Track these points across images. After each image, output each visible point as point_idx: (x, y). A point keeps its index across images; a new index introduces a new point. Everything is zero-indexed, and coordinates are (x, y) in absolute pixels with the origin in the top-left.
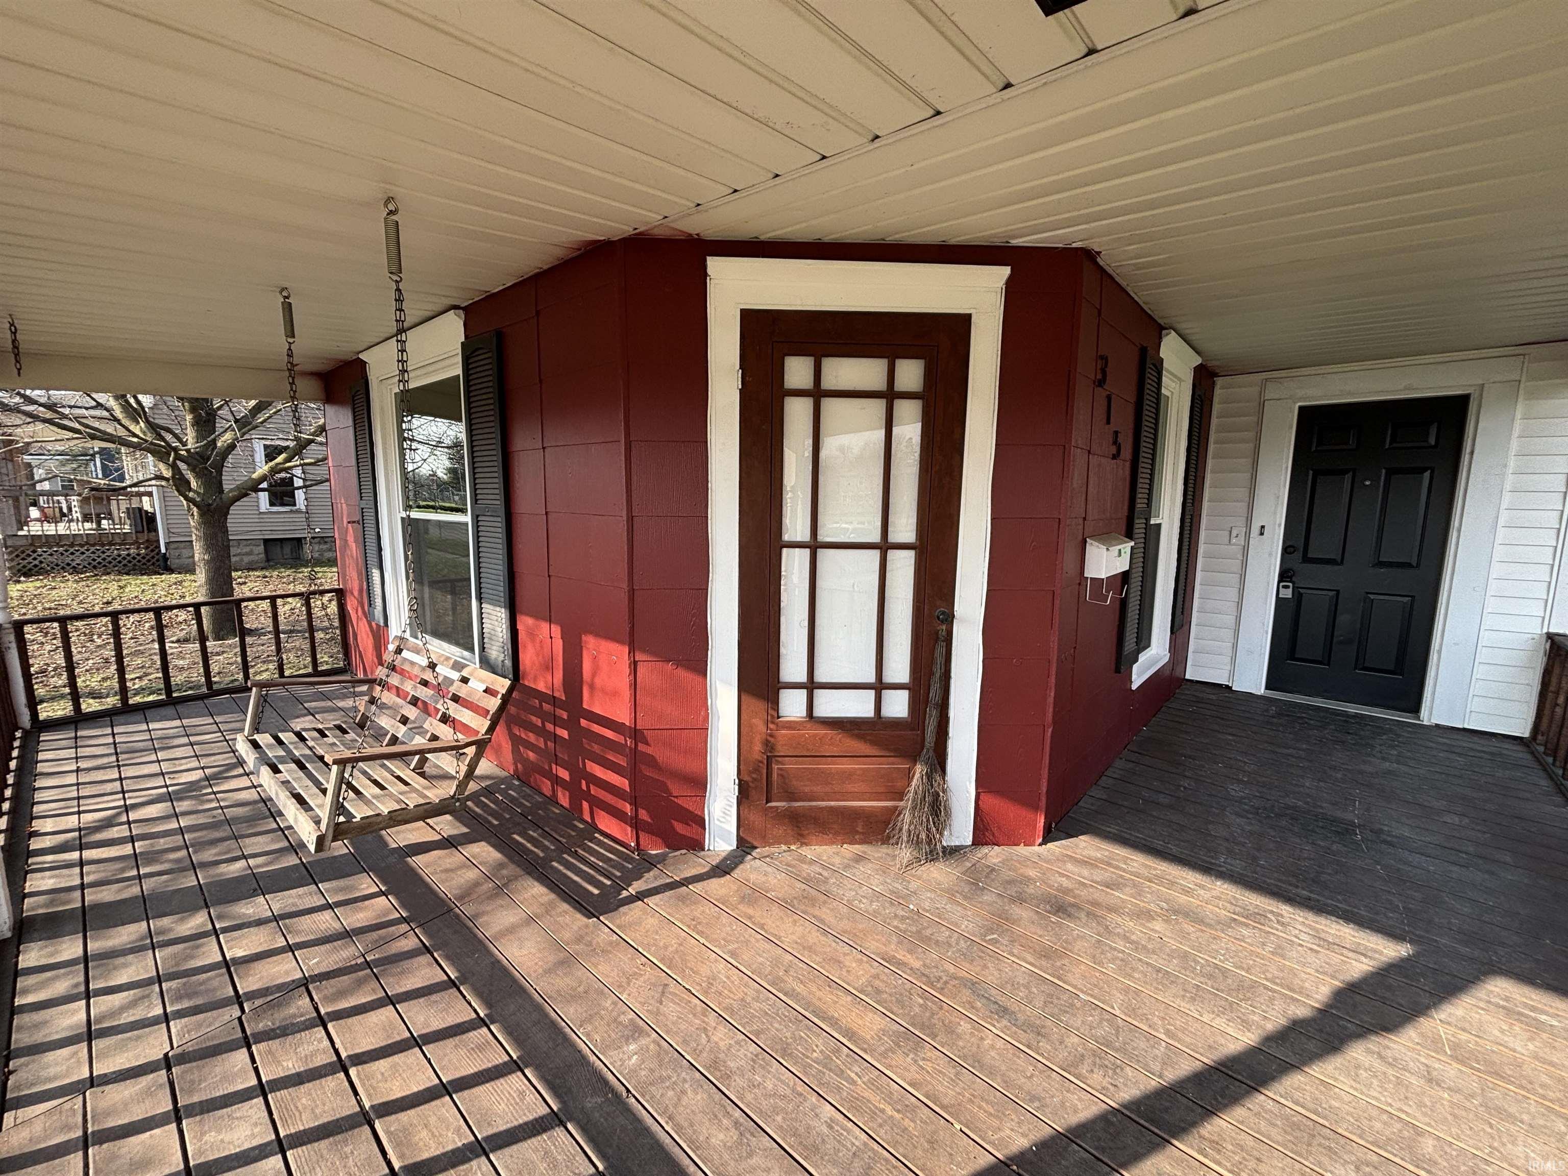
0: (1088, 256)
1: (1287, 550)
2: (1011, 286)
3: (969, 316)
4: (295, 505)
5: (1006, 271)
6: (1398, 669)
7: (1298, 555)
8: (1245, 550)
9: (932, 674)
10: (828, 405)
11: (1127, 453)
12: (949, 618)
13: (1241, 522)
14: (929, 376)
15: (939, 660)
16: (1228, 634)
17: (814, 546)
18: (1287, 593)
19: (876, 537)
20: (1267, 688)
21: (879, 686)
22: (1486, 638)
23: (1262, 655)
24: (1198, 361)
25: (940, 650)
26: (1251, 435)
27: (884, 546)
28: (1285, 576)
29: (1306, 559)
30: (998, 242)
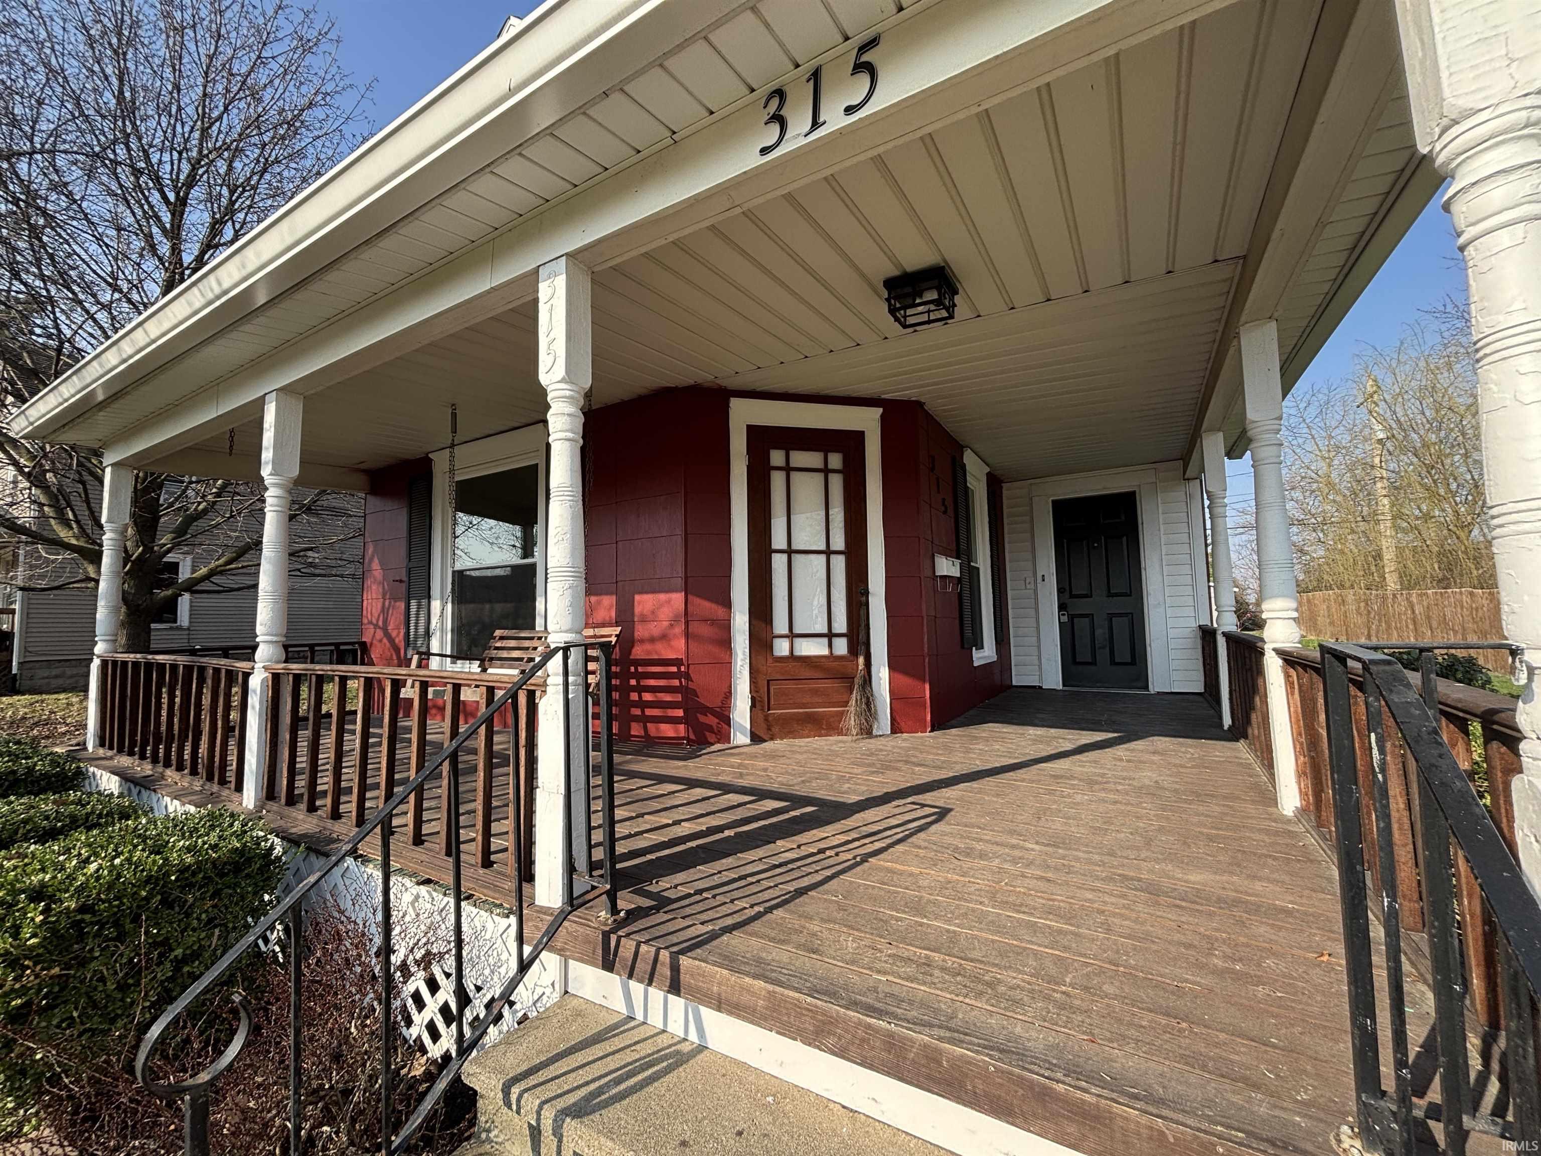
0: (919, 404)
1: (1060, 591)
2: (883, 417)
3: (863, 433)
4: (175, 621)
5: (881, 410)
6: (1133, 663)
7: (1067, 595)
8: (1036, 591)
9: (859, 626)
10: (794, 475)
11: (951, 512)
12: (867, 593)
13: (1030, 574)
14: (845, 461)
15: (863, 618)
16: (1034, 651)
17: (790, 552)
18: (1065, 619)
19: (823, 547)
20: (1064, 685)
21: (830, 636)
22: (1172, 633)
23: (1056, 662)
24: (988, 470)
25: (862, 612)
26: (1027, 518)
27: (828, 553)
28: (1062, 607)
29: (1072, 596)
30: (875, 396)
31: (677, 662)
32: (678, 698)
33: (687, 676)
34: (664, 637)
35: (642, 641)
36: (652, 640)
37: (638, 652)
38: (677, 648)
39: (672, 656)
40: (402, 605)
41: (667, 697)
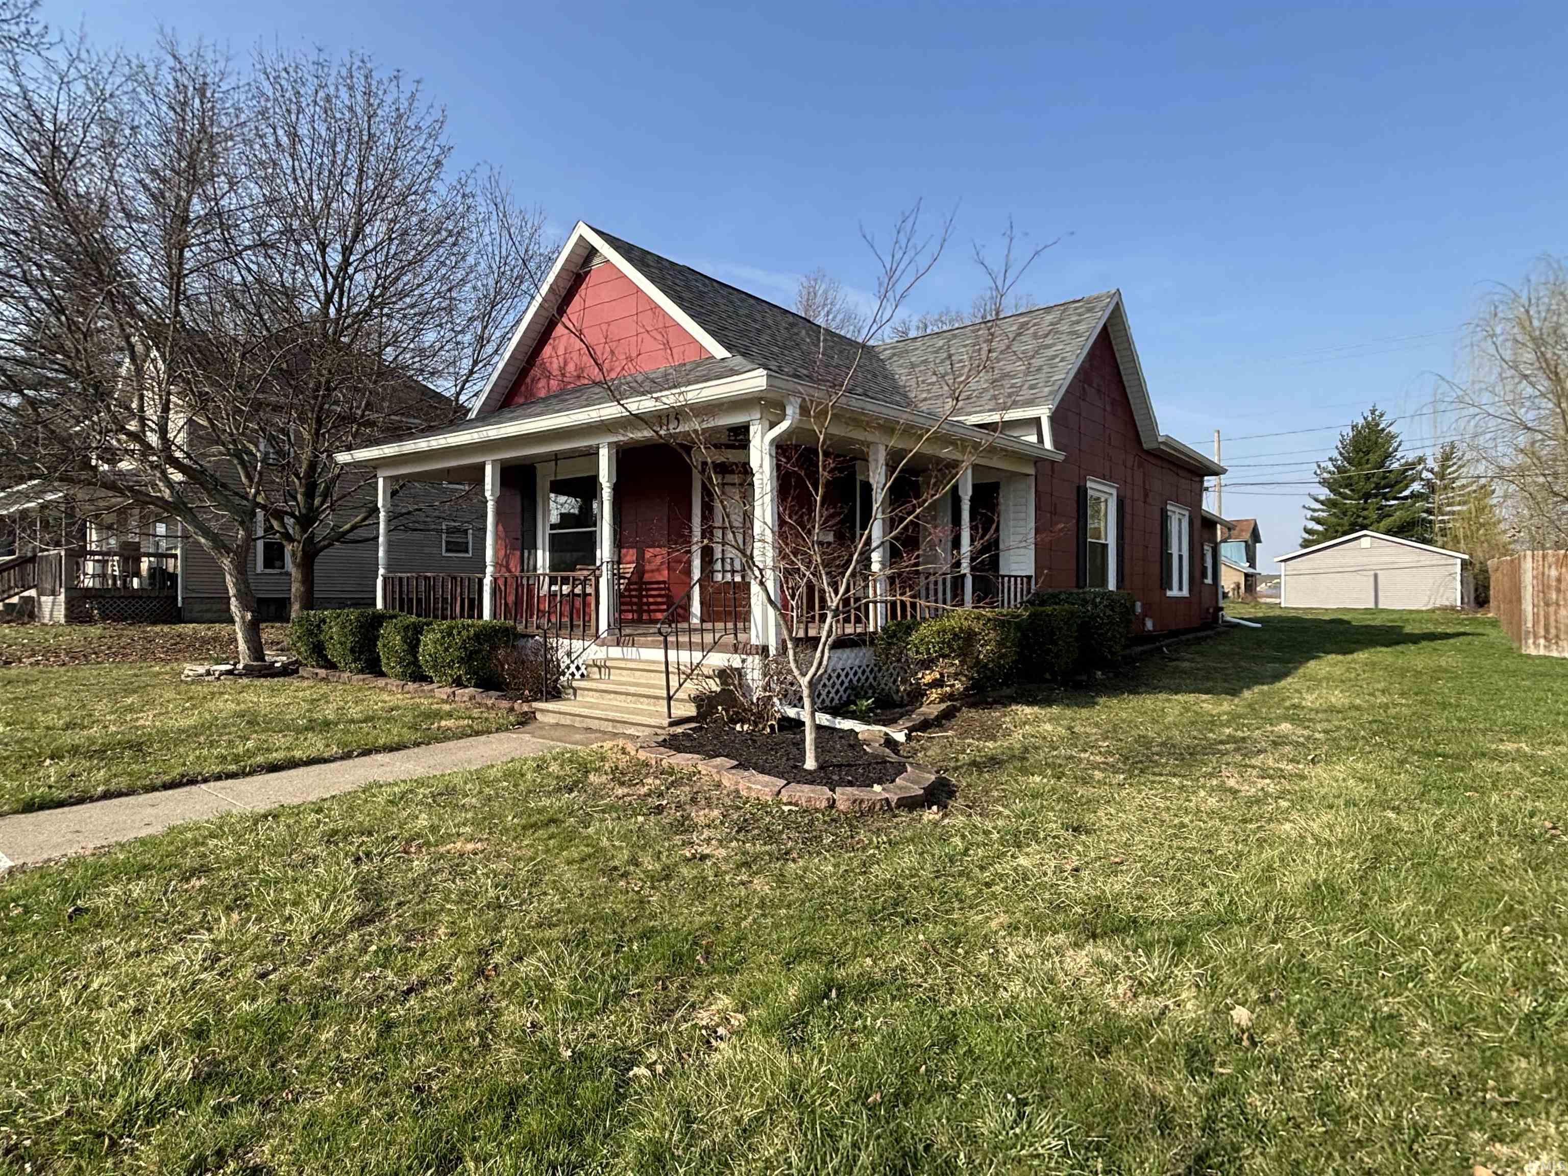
4: (283, 567)
31: (664, 582)
32: (664, 600)
33: (668, 589)
34: (658, 570)
35: (648, 572)
36: (652, 571)
37: (647, 577)
38: (664, 575)
39: (661, 579)
40: (518, 553)
41: (659, 600)
